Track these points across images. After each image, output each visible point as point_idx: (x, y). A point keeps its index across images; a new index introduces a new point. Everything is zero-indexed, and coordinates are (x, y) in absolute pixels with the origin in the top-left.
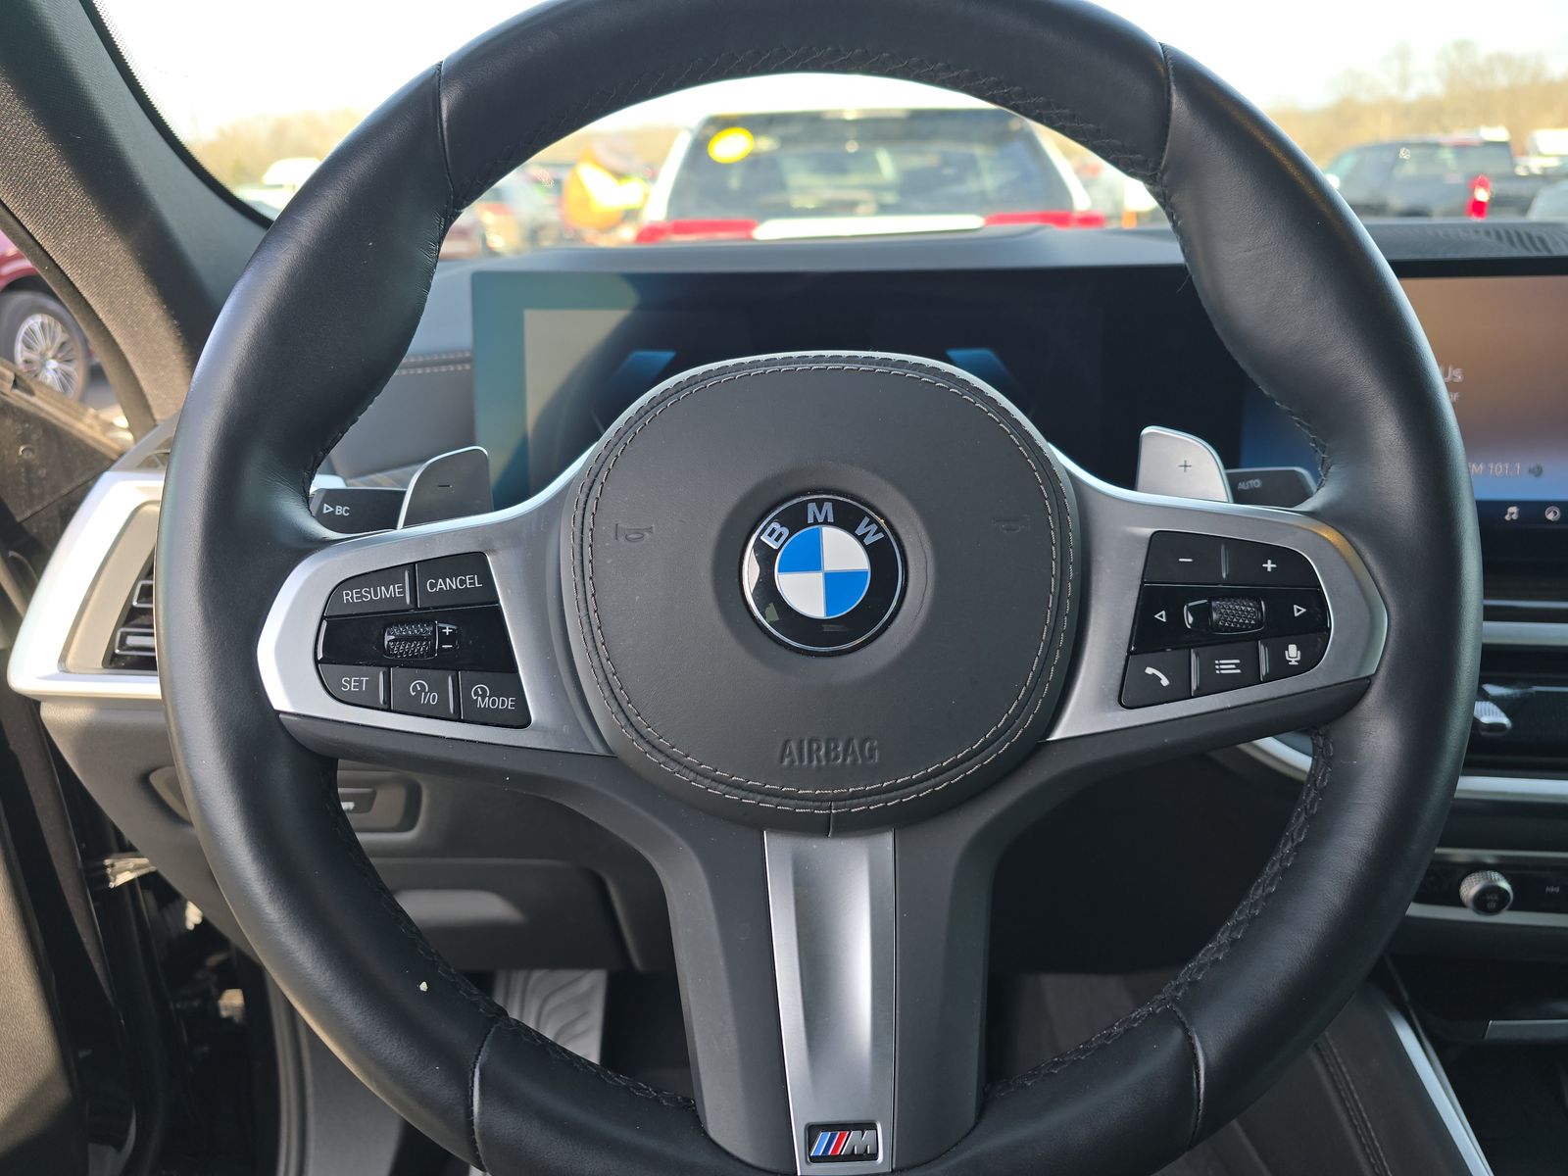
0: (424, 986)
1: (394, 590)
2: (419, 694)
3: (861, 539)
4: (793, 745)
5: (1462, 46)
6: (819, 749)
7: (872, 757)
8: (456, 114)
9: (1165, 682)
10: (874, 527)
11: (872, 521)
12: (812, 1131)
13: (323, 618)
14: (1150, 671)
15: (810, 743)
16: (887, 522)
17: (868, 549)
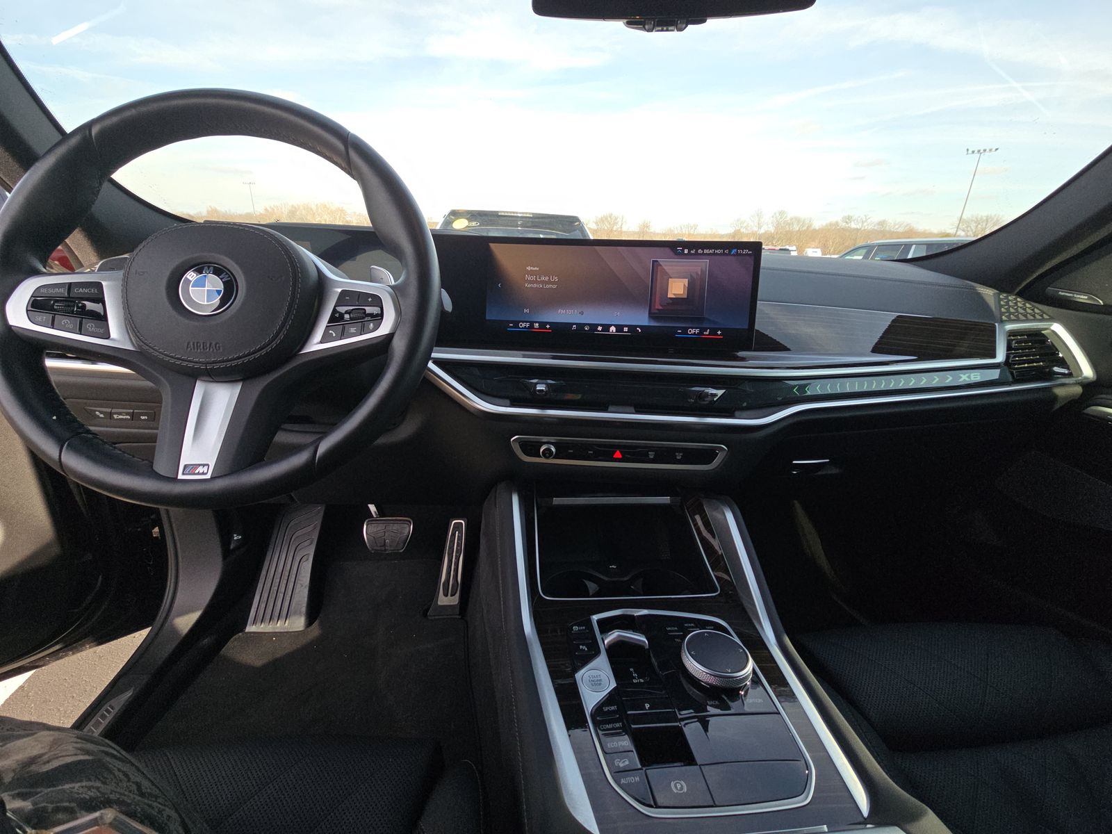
0: (55, 418)
1: (62, 290)
2: (65, 324)
3: (221, 279)
4: (191, 343)
5: (781, 213)
6: (200, 346)
7: (219, 349)
8: (96, 135)
9: (334, 335)
10: (227, 276)
11: (227, 274)
12: (186, 466)
13: (32, 296)
14: (330, 332)
15: (197, 343)
16: (232, 274)
17: (223, 282)
